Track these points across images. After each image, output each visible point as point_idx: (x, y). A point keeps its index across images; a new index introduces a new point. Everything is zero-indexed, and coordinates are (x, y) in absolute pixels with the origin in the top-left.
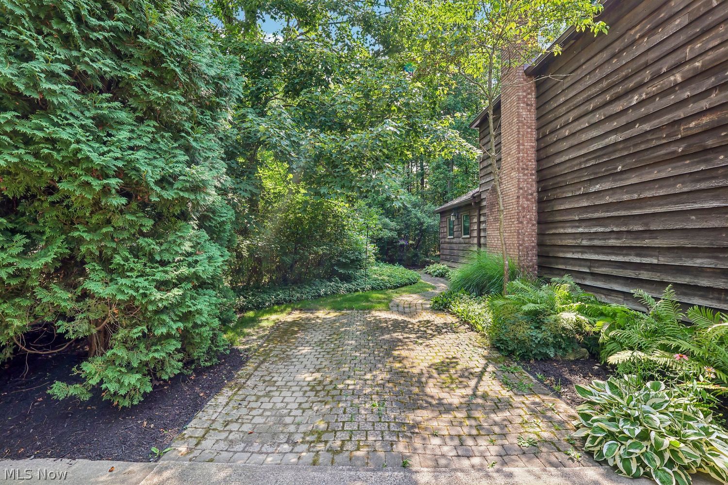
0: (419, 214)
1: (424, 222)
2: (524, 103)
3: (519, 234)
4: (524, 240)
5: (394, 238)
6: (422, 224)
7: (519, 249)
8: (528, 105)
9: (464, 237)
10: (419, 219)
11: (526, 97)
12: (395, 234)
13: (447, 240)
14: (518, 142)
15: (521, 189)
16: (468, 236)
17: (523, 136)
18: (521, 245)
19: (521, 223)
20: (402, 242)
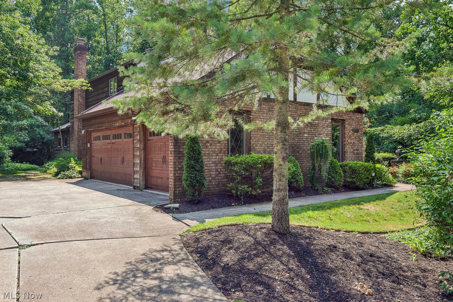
0: (42, 133)
1: (45, 138)
2: (80, 96)
3: (78, 146)
4: (80, 148)
5: (23, 147)
6: (43, 138)
7: (78, 151)
8: (82, 97)
9: (59, 147)
10: (41, 135)
11: (81, 94)
12: (24, 145)
13: (58, 148)
14: (78, 111)
15: (79, 129)
16: (66, 146)
17: (80, 109)
18: (79, 150)
19: (79, 141)
20: (29, 150)
